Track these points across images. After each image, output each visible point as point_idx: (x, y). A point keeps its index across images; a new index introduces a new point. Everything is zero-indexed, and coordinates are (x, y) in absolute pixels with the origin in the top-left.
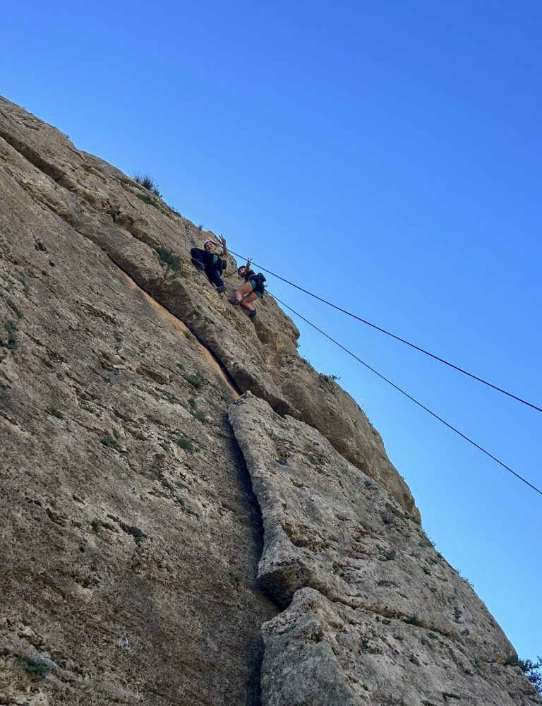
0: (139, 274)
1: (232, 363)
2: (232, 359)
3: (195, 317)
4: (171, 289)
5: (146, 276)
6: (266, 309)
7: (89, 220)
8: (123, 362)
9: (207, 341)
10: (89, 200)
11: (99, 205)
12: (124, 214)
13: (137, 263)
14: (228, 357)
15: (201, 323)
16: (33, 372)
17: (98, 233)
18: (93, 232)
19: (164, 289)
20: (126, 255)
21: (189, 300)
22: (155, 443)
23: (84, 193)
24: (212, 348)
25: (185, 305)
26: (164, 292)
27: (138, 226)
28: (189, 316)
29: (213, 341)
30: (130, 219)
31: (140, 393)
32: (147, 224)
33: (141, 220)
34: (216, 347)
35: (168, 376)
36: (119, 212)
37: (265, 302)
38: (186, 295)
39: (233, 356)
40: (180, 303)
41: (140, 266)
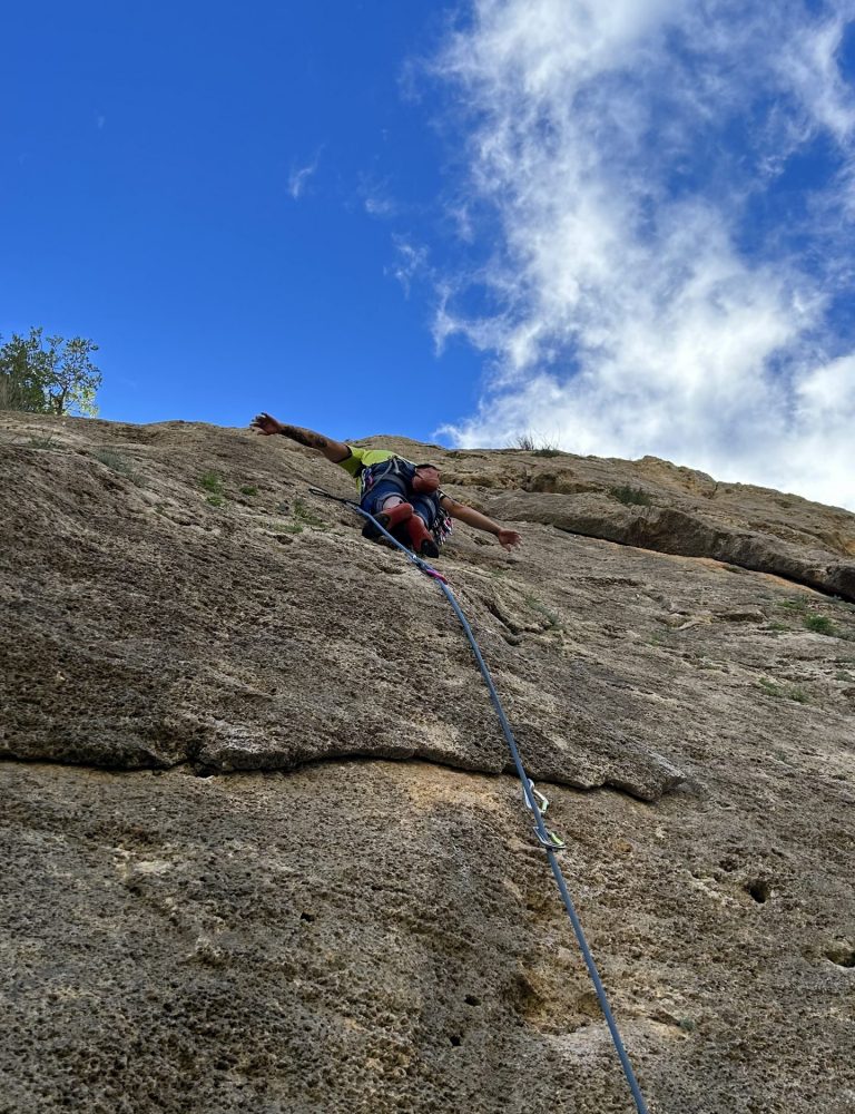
0: (611, 527)
1: (823, 570)
2: (818, 566)
3: (722, 542)
4: (664, 526)
5: (620, 524)
6: (796, 510)
7: (502, 502)
8: (687, 617)
9: (764, 563)
10: (484, 485)
11: (499, 485)
12: (536, 475)
13: (598, 516)
14: (811, 566)
15: (738, 544)
16: (605, 647)
17: (525, 508)
18: (519, 510)
19: (653, 532)
20: (578, 513)
21: (699, 524)
22: (828, 680)
23: (473, 480)
24: (778, 567)
25: (698, 535)
26: (656, 536)
27: (562, 480)
28: (713, 546)
29: (773, 558)
30: (548, 477)
31: (746, 639)
32: (572, 473)
33: (563, 472)
34: (784, 561)
35: (759, 612)
36: (530, 477)
37: (786, 503)
38: (690, 520)
39: (815, 563)
40: (688, 537)
41: (606, 515)
